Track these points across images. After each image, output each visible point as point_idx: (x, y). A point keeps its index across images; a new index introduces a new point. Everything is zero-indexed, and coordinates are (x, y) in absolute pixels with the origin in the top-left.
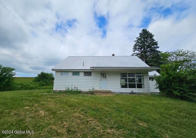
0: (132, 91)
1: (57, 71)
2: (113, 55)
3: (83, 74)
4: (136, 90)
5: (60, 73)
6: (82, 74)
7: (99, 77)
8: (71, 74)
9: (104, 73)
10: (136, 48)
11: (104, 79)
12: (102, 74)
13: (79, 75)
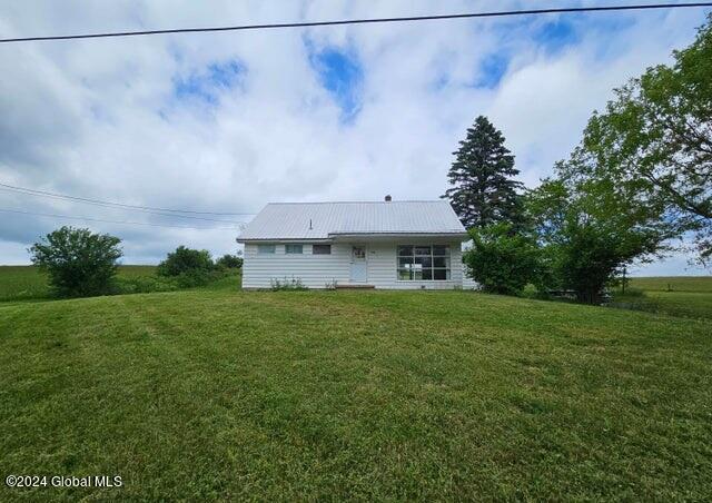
0: (423, 287)
1: (249, 243)
2: (388, 198)
3: (311, 248)
4: (431, 284)
5: (256, 249)
6: (308, 250)
7: (348, 257)
8: (283, 249)
9: (360, 247)
10: (458, 175)
11: (359, 262)
12: (354, 248)
13: (301, 252)
